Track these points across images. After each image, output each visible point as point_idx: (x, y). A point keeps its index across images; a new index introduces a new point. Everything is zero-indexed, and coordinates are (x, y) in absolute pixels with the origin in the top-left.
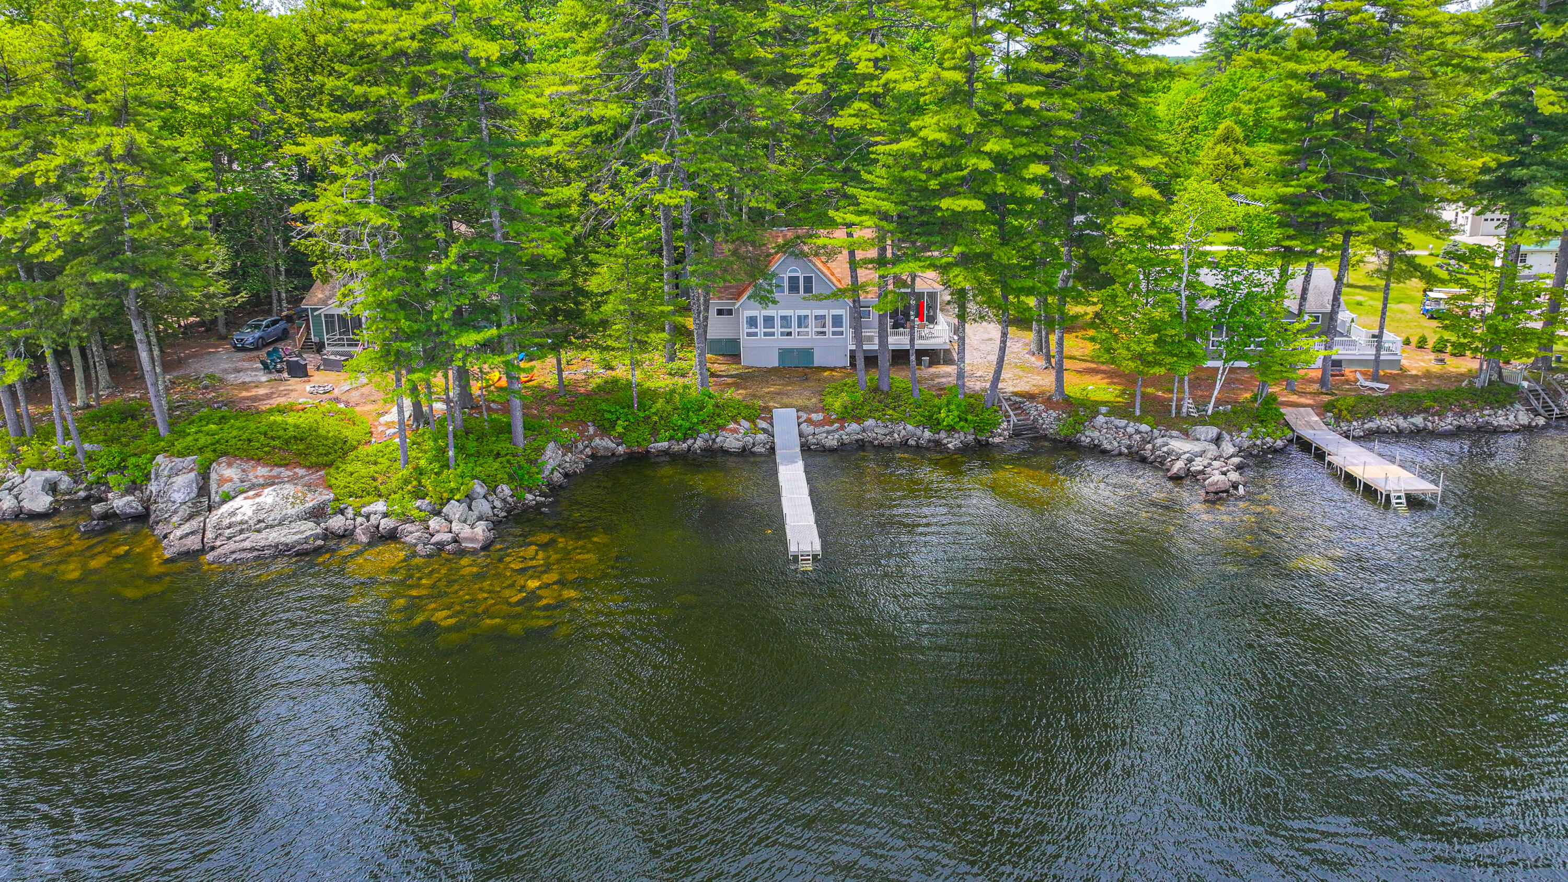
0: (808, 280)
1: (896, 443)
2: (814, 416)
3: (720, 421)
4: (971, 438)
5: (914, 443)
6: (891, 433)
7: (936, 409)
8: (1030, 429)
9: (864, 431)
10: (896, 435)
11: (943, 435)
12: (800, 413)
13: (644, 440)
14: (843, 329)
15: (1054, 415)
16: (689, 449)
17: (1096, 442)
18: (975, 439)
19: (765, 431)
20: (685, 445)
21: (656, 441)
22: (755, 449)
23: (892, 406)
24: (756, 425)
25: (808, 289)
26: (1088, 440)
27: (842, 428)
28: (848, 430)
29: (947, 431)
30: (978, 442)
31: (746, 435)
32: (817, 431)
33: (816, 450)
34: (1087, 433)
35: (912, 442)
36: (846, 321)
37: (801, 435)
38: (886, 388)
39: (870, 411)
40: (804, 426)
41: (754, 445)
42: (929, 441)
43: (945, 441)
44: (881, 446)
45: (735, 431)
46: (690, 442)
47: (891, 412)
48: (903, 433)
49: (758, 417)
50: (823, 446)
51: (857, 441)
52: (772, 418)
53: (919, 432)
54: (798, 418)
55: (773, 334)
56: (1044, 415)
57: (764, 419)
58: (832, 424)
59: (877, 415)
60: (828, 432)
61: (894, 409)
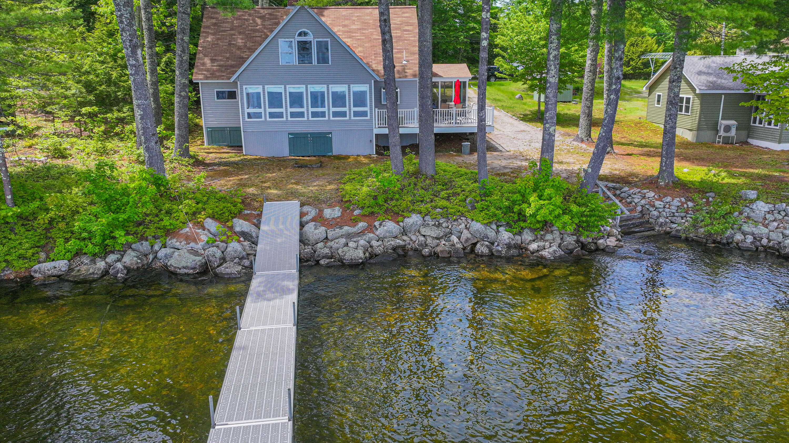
0: (323, 47)
1: (457, 251)
2: (328, 213)
3: (166, 222)
4: (570, 240)
5: (485, 251)
6: (447, 236)
7: (517, 197)
8: (641, 224)
9: (404, 232)
10: (454, 239)
11: (527, 236)
12: (306, 209)
13: (21, 257)
14: (367, 109)
15: (676, 202)
16: (106, 272)
17: (765, 241)
18: (578, 241)
19: (245, 235)
20: (101, 264)
21: (48, 259)
22: (222, 270)
23: (443, 194)
24: (231, 228)
25: (323, 59)
26: (750, 239)
27: (371, 228)
28: (380, 231)
29: (533, 230)
30: (583, 246)
31: (209, 244)
32: (331, 234)
33: (328, 266)
34: (746, 228)
35: (481, 249)
36: (370, 99)
37: (303, 241)
38: (430, 172)
39: (413, 202)
40: (310, 228)
41: (223, 260)
42: (509, 246)
43: (534, 246)
44: (435, 255)
45: (189, 239)
46: (111, 258)
47: (444, 203)
48: (466, 234)
49: (240, 215)
50: (341, 260)
51: (394, 249)
52: (260, 215)
53: (491, 234)
54: (302, 215)
55: (280, 115)
56: (657, 203)
57: (247, 218)
58: (354, 222)
59: (423, 207)
60: (349, 236)
61: (448, 199)
